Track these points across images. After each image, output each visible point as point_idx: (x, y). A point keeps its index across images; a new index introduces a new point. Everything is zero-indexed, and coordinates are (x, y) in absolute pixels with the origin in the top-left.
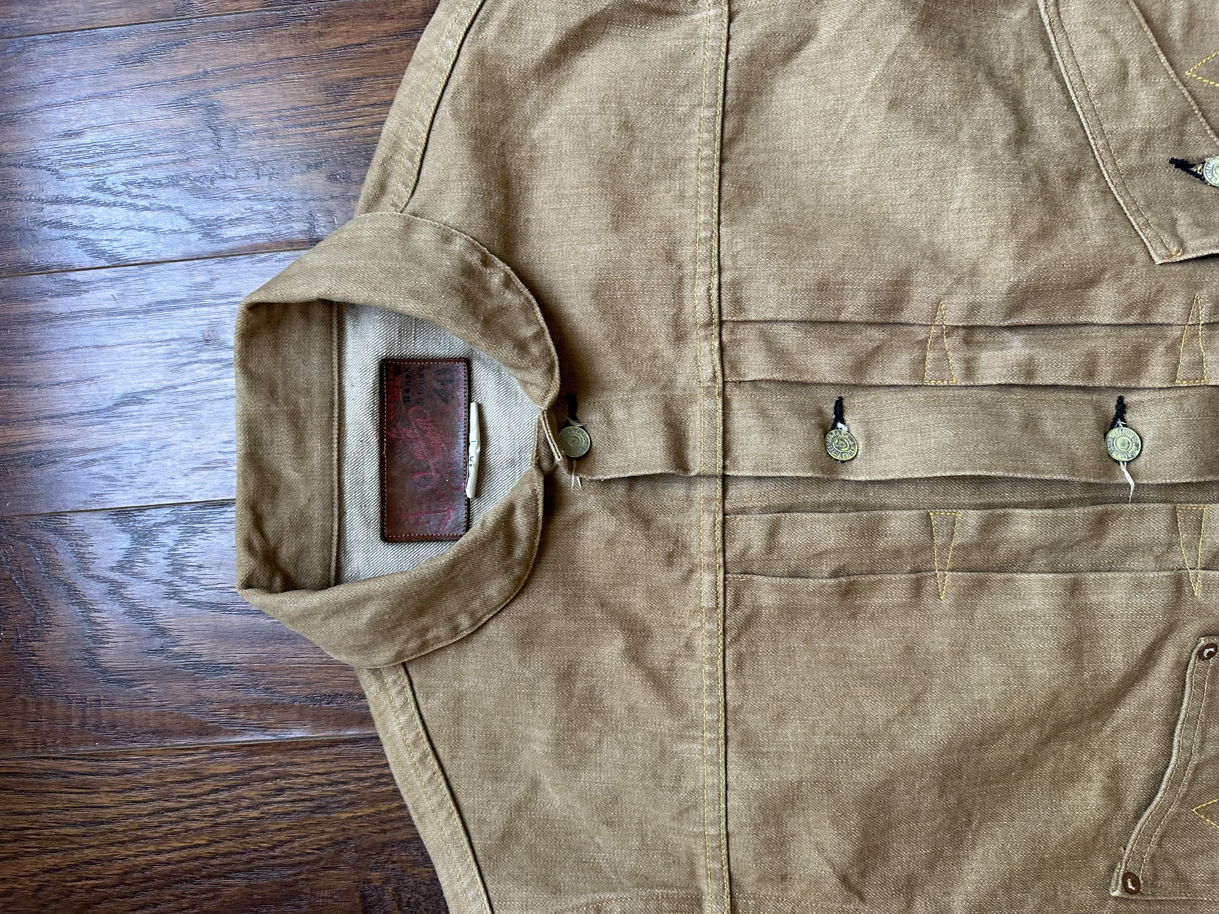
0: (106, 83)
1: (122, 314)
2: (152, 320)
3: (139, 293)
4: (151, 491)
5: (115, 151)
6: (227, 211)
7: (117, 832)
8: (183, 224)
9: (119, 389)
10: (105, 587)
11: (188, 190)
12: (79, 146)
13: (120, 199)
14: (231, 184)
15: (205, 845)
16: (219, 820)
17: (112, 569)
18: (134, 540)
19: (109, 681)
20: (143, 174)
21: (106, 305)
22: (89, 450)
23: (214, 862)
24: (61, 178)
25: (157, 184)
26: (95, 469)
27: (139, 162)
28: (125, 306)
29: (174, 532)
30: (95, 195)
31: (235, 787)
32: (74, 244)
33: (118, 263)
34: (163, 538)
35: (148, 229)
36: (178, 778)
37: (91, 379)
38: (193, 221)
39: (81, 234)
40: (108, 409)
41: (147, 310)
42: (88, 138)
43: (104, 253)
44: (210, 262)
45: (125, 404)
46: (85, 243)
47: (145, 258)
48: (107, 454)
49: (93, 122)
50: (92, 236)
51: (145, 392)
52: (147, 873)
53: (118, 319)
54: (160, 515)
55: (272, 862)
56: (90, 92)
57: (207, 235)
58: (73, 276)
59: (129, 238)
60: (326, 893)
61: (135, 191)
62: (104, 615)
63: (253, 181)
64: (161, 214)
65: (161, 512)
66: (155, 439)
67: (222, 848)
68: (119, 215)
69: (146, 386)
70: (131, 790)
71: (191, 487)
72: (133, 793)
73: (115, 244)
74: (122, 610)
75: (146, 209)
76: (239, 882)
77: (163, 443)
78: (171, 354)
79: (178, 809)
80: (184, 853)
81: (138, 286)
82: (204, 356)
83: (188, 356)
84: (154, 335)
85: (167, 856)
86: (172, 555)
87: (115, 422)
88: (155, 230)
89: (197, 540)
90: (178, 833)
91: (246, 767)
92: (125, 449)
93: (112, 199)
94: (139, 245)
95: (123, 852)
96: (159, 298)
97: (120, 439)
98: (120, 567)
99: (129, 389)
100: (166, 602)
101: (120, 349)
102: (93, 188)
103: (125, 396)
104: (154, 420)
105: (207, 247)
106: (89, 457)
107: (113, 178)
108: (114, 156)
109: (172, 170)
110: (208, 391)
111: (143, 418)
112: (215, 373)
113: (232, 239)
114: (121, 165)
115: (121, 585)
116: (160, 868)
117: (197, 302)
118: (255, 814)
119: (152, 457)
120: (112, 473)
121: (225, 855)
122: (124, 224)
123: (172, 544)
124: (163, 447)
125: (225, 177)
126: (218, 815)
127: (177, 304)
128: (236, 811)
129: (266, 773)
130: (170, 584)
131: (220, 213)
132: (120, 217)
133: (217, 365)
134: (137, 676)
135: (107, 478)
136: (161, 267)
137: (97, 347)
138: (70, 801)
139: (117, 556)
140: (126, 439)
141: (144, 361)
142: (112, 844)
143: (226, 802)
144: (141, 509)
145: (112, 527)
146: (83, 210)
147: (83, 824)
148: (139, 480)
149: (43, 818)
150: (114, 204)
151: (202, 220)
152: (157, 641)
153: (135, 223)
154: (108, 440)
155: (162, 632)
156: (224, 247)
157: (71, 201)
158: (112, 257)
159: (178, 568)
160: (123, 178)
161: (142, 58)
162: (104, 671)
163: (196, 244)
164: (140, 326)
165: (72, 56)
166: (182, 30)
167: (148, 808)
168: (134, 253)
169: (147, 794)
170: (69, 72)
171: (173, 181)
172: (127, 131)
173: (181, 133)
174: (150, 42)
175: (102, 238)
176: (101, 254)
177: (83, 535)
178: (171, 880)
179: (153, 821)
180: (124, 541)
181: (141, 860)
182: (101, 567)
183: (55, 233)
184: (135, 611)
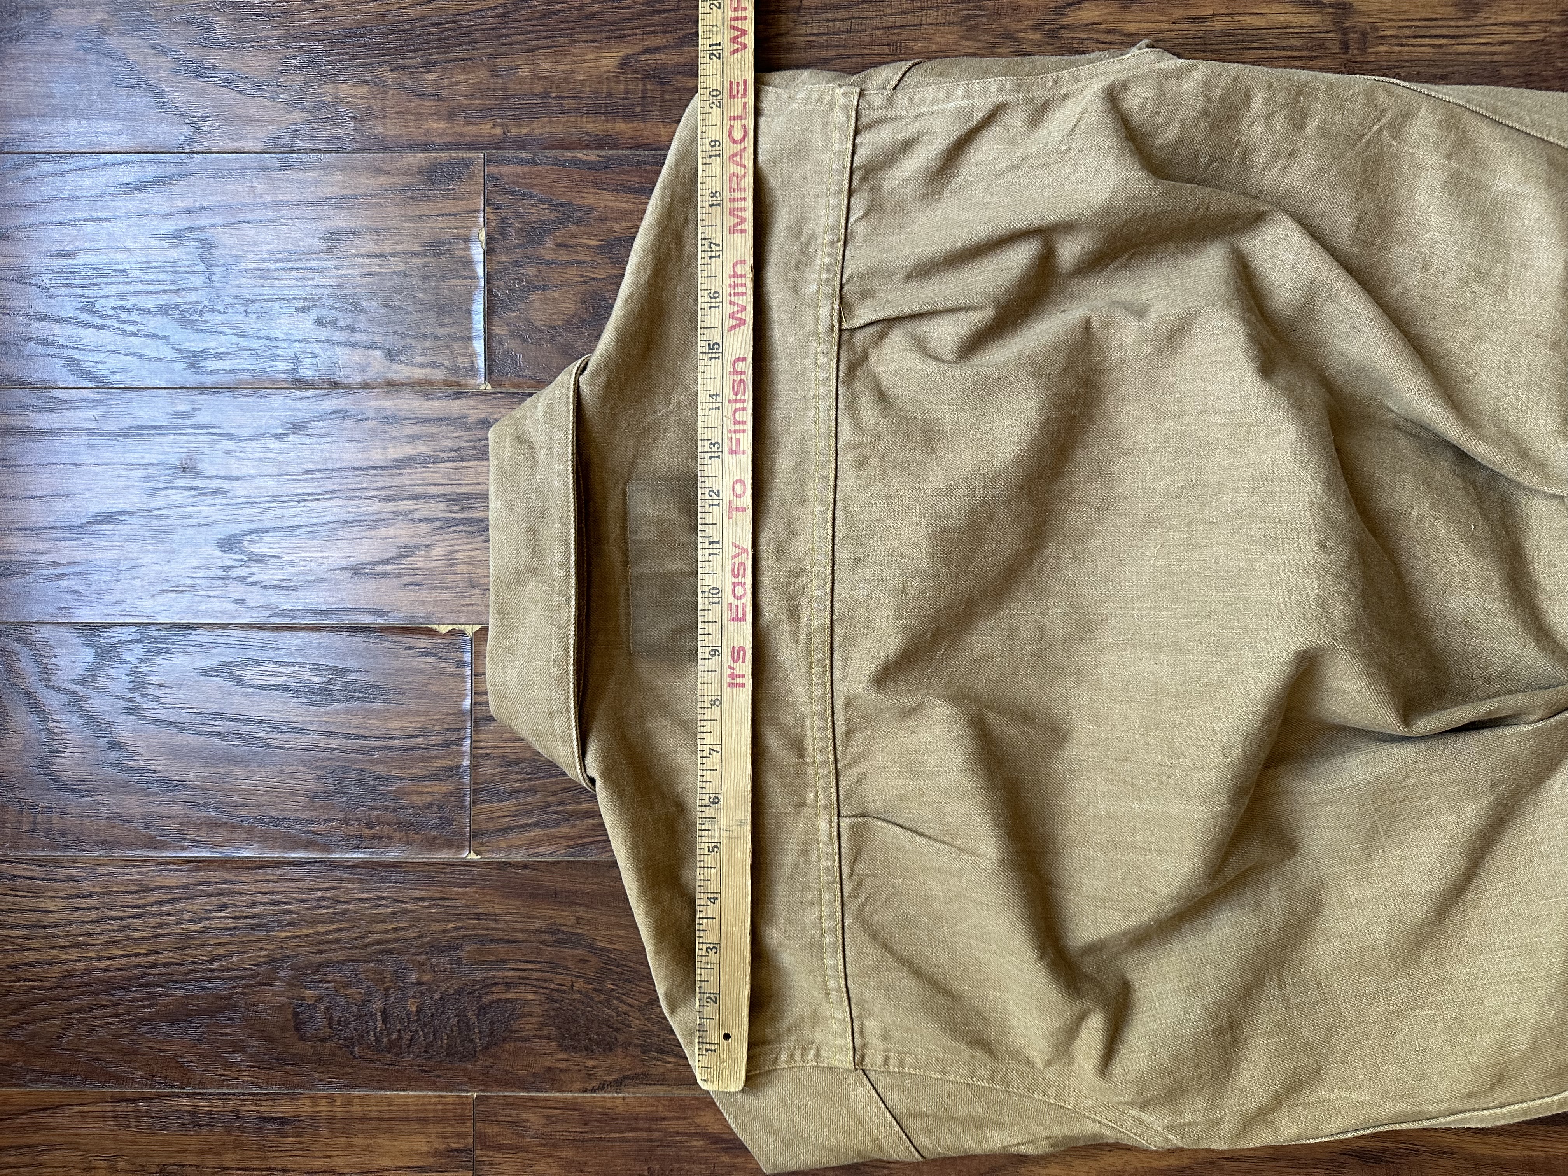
0: (104, 208)
1: (102, 435)
2: (130, 444)
3: (121, 416)
4: (118, 609)
5: (107, 276)
6: (212, 345)
7: (59, 936)
8: (169, 354)
9: (94, 508)
10: (65, 698)
11: (176, 320)
12: (70, 266)
13: (108, 323)
14: (220, 318)
15: (145, 955)
16: (160, 931)
17: (74, 681)
18: (97, 655)
19: (61, 790)
20: (133, 300)
21: (86, 425)
22: (59, 564)
23: (153, 971)
24: (51, 297)
25: (145, 311)
26: (64, 583)
27: (131, 288)
28: (107, 427)
30: (84, 316)
31: (178, 900)
32: (59, 362)
33: (101, 385)
34: (126, 656)
35: (134, 354)
36: (123, 888)
37: (67, 496)
38: (179, 351)
39: (67, 353)
40: (81, 526)
41: (127, 434)
42: (82, 259)
43: (88, 373)
44: (193, 392)
45: (99, 522)
46: (70, 362)
47: (129, 383)
48: (77, 569)
49: (87, 245)
50: (77, 356)
51: (120, 513)
52: (86, 978)
53: (97, 440)
54: (125, 634)
55: (209, 974)
56: (86, 215)
57: (192, 365)
58: (55, 393)
59: (115, 361)
60: (260, 1008)
61: (124, 316)
62: (62, 725)
63: (241, 318)
64: (149, 341)
65: (125, 630)
66: (126, 559)
67: (161, 958)
68: (107, 338)
69: (122, 506)
70: (76, 896)
71: (158, 609)
72: (78, 900)
73: (100, 366)
74: (81, 722)
75: (133, 334)
76: (176, 992)
77: (133, 563)
78: (148, 478)
79: (121, 918)
80: (123, 961)
81: (121, 409)
82: (180, 483)
83: (165, 481)
84: (132, 458)
85: (107, 963)
86: (134, 672)
87: (87, 539)
88: (141, 356)
89: (159, 659)
90: (119, 941)
91: (191, 881)
92: (95, 566)
93: (100, 321)
94: (124, 370)
95: (64, 956)
96: (139, 423)
97: (91, 557)
98: (82, 681)
99: (104, 508)
100: (125, 717)
101: (98, 469)
102: (82, 310)
103: (99, 514)
104: (126, 540)
105: (192, 379)
106: (59, 571)
107: (102, 301)
108: (105, 280)
109: (162, 299)
110: (181, 517)
111: (116, 538)
112: (191, 500)
113: (217, 371)
114: (112, 290)
115: (82, 698)
116: (98, 974)
117: (177, 430)
118: (197, 927)
119: (121, 576)
120: (81, 589)
121: (164, 965)
122: (109, 348)
123: (135, 662)
124: (133, 567)
125: (213, 311)
126: (160, 926)
127: (157, 430)
128: (178, 923)
129: (210, 889)
130: (130, 700)
131: (205, 345)
132: (106, 341)
133: (193, 493)
134: (91, 786)
135: (75, 592)
136: (144, 393)
137: (75, 465)
138: (14, 903)
139: (80, 669)
140: (96, 556)
141: (121, 483)
142: (53, 948)
143: (169, 914)
144: (107, 626)
145: (77, 641)
146: (70, 330)
147: (26, 927)
148: (107, 598)
150: (102, 327)
151: (188, 351)
152: (114, 755)
153: (122, 347)
154: (79, 556)
155: (119, 746)
156: (209, 380)
157: (59, 320)
158: (96, 378)
159: (139, 685)
160: (113, 302)
161: (141, 187)
162: (58, 780)
163: (181, 373)
164: (118, 448)
165: (71, 178)
166: (182, 164)
167: (93, 915)
168: (118, 377)
169: (91, 902)
170: (67, 193)
171: (163, 310)
172: (120, 257)
173: (174, 265)
174: (150, 172)
175: (89, 361)
176: (85, 374)
177: (48, 647)
178: (109, 986)
179: (98, 928)
180: (87, 655)
181: (80, 965)
182: (63, 679)
183: (41, 350)
184: (93, 724)
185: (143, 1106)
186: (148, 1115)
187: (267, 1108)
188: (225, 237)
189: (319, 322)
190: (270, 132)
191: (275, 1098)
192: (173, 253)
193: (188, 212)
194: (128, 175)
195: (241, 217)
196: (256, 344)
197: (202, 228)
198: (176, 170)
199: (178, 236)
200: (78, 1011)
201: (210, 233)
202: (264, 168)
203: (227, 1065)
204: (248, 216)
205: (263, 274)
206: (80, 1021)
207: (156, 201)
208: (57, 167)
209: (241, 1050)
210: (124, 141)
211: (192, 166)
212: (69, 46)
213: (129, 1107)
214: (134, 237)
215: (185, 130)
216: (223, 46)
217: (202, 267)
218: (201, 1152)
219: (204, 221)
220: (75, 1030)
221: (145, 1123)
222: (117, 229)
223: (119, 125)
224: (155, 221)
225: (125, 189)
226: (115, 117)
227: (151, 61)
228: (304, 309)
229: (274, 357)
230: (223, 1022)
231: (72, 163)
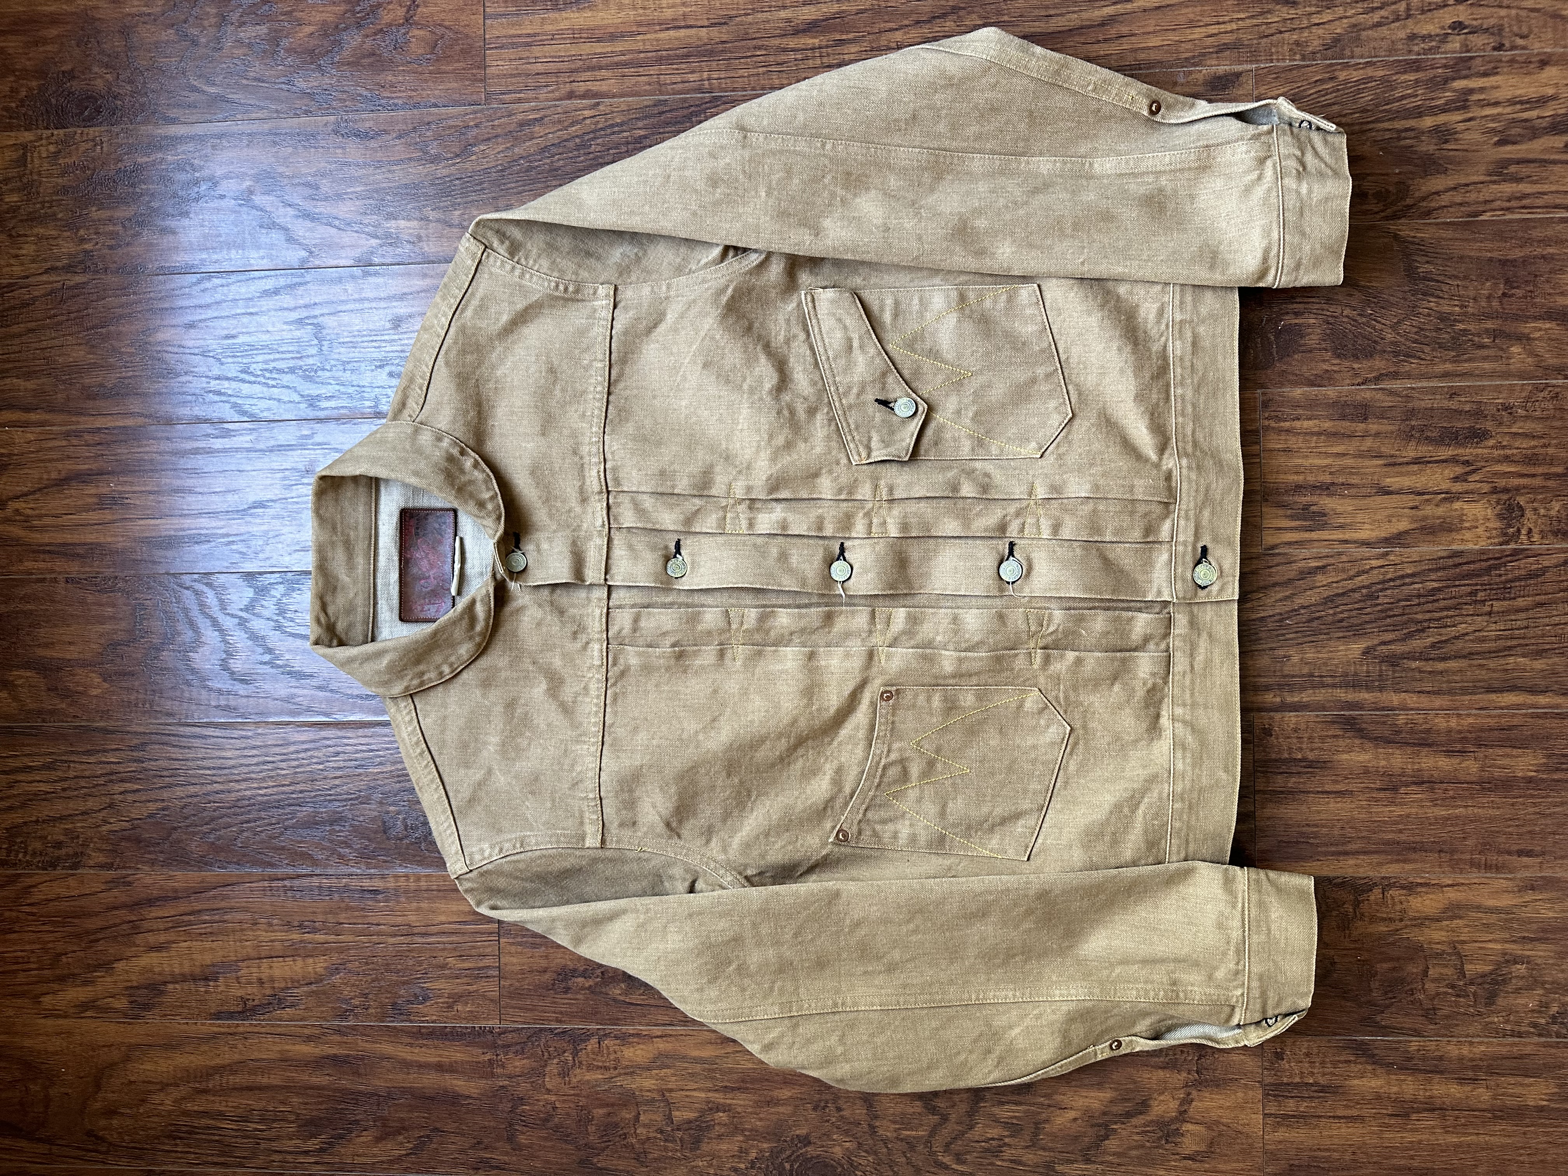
0: (254, 306)
1: (256, 451)
2: (274, 456)
3: (267, 439)
4: (268, 563)
5: (257, 349)
6: (324, 391)
7: (235, 774)
8: (297, 398)
9: (252, 498)
10: (237, 621)
11: (300, 377)
12: (234, 344)
13: (258, 379)
14: (328, 374)
15: (289, 785)
16: (298, 770)
17: (241, 610)
18: (256, 593)
19: (235, 680)
20: (273, 365)
21: (246, 445)
22: (231, 535)
23: (294, 796)
24: (222, 364)
25: (281, 371)
26: (234, 547)
27: (272, 357)
28: (258, 447)
29: (281, 588)
30: (243, 376)
31: (310, 750)
32: (228, 406)
33: (255, 419)
34: (274, 592)
35: (275, 399)
36: (275, 743)
37: (235, 491)
38: (303, 396)
39: (233, 399)
40: (245, 510)
41: (271, 450)
42: (241, 339)
43: (246, 412)
44: (312, 422)
45: (255, 507)
46: (235, 406)
47: (272, 417)
48: (242, 538)
49: (244, 330)
50: (239, 401)
51: (268, 501)
52: (252, 801)
53: (253, 455)
54: (273, 578)
55: (329, 798)
56: (243, 311)
57: (311, 405)
58: (226, 426)
59: (263, 404)
60: (361, 819)
61: (268, 375)
62: (235, 638)
63: (341, 373)
64: (283, 390)
65: (273, 576)
66: (272, 531)
67: (299, 787)
68: (257, 389)
69: (268, 497)
70: (246, 748)
71: (293, 562)
72: (247, 751)
73: (254, 407)
74: (246, 636)
75: (274, 386)
76: (308, 809)
77: (277, 533)
78: (285, 478)
79: (274, 762)
80: (276, 789)
81: (267, 434)
83: (296, 480)
84: (275, 465)
85: (265, 791)
86: (279, 603)
87: (248, 519)
88: (279, 400)
89: (294, 594)
90: (273, 777)
91: (317, 737)
92: (253, 535)
93: (253, 379)
94: (269, 409)
95: (237, 786)
96: (279, 443)
97: (251, 529)
98: (246, 609)
99: (258, 498)
100: (273, 632)
101: (254, 473)
102: (241, 372)
103: (255, 502)
104: (273, 518)
105: (311, 414)
106: (230, 539)
107: (254, 366)
108: (255, 352)
109: (291, 363)
111: (266, 517)
113: (326, 409)
114: (260, 358)
115: (246, 620)
116: (259, 798)
117: (303, 447)
118: (321, 767)
119: (270, 542)
120: (244, 550)
121: (301, 792)
122: (260, 395)
123: (279, 596)
124: (277, 536)
125: (323, 370)
126: (299, 766)
127: (289, 447)
128: (310, 765)
129: (329, 742)
130: (276, 621)
131: (320, 392)
132: (258, 391)
134: (253, 677)
135: (241, 552)
136: (281, 424)
137: (240, 471)
138: (207, 754)
139: (245, 602)
140: (255, 529)
141: (268, 482)
142: (231, 782)
143: (304, 759)
144: (261, 573)
145: (243, 583)
146: (234, 385)
147: (214, 768)
148: (261, 556)
149: (189, 763)
150: (255, 383)
151: (309, 396)
152: (267, 658)
153: (267, 395)
154: (243, 529)
155: (270, 651)
156: (322, 414)
157: (228, 379)
158: (252, 415)
159: (282, 612)
160: (261, 366)
161: (276, 292)
162: (233, 673)
163: (304, 410)
164: (266, 460)
165: (233, 287)
166: (302, 276)
167: (255, 760)
168: (265, 414)
169: (254, 752)
170: (230, 297)
171: (292, 370)
172: (265, 337)
173: (298, 340)
174: (282, 282)
175: (246, 403)
176: (244, 413)
177: (224, 588)
178: (266, 806)
179: (257, 769)
180: (250, 593)
181: (248, 793)
182: (233, 609)
183: (217, 398)
184: (254, 637)
185: (287, 883)
186: (291, 889)
187: (366, 884)
188: (329, 322)
189: (391, 375)
190: (357, 253)
191: (371, 877)
192: (298, 334)
193: (306, 306)
194: (269, 284)
195: (340, 308)
196: (351, 390)
197: (315, 317)
198: (298, 280)
199: (300, 322)
200: (247, 822)
201: (320, 319)
202: (353, 277)
203: (341, 856)
204: (343, 308)
205: (354, 345)
206: (248, 829)
207: (286, 300)
208: (224, 281)
209: (350, 847)
210: (265, 263)
211: (308, 278)
212: (229, 203)
213: (280, 884)
214: (273, 325)
215: (304, 254)
216: (326, 199)
217: (316, 342)
218: (325, 913)
219: (317, 312)
220: (245, 834)
221: (289, 894)
222: (263, 319)
223: (262, 253)
224: (286, 313)
225: (267, 293)
226: (259, 248)
227: (282, 211)
228: (381, 367)
229: (363, 398)
230: (337, 828)
231: (234, 278)
